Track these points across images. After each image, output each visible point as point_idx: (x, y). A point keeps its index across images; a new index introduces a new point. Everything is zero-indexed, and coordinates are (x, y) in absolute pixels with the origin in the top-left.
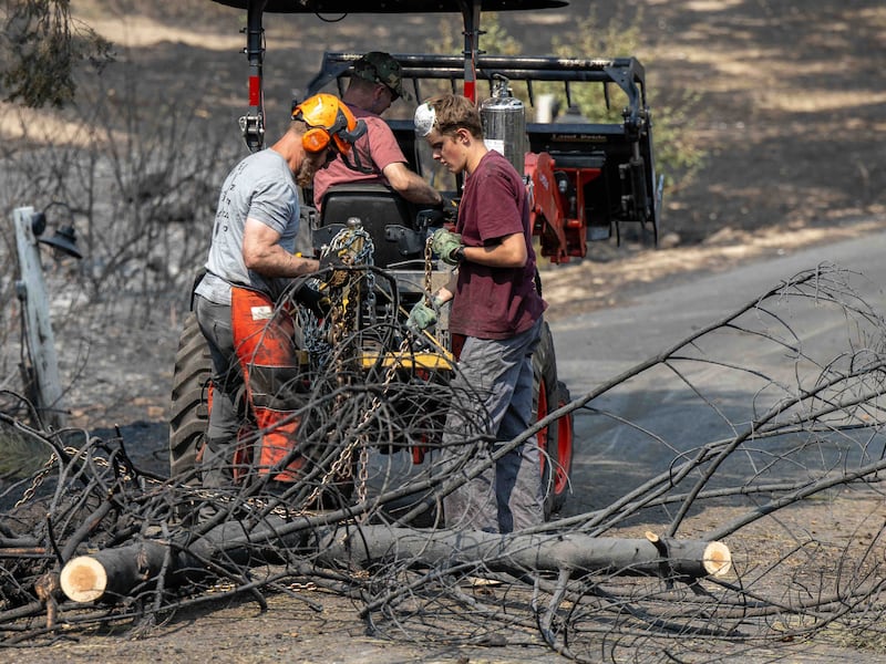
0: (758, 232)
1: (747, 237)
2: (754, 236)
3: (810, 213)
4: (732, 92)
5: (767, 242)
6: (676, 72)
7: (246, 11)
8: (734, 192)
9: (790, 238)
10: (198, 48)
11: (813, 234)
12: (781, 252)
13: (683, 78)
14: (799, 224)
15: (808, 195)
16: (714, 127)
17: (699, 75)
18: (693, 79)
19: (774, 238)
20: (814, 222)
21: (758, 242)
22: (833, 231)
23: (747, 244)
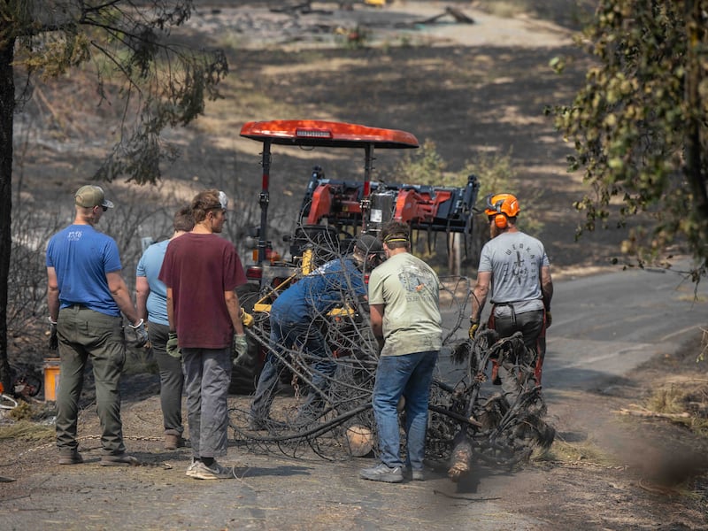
0: (565, 267)
1: (558, 269)
2: (563, 269)
3: (597, 258)
4: (577, 192)
5: (568, 272)
6: (549, 180)
7: (262, 143)
8: (566, 246)
9: (581, 271)
10: (294, 158)
11: (593, 269)
12: (573, 278)
13: (553, 184)
14: (590, 263)
15: (605, 249)
16: (564, 210)
17: (561, 182)
18: (558, 184)
19: (572, 271)
20: (597, 263)
21: (563, 272)
22: (605, 268)
23: (557, 273)
